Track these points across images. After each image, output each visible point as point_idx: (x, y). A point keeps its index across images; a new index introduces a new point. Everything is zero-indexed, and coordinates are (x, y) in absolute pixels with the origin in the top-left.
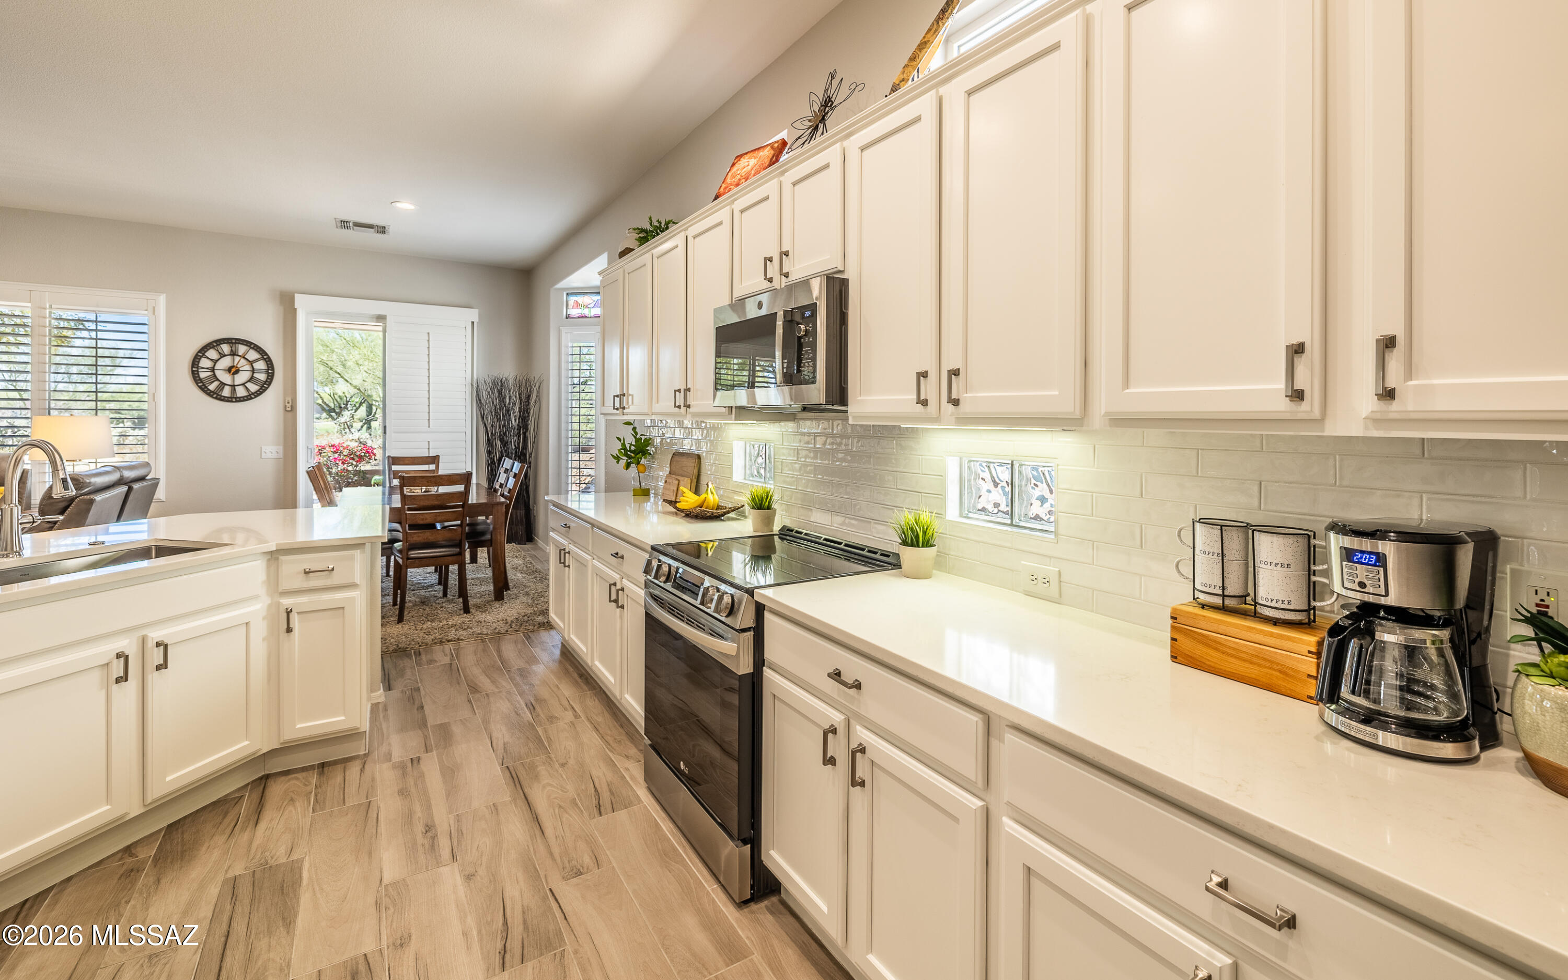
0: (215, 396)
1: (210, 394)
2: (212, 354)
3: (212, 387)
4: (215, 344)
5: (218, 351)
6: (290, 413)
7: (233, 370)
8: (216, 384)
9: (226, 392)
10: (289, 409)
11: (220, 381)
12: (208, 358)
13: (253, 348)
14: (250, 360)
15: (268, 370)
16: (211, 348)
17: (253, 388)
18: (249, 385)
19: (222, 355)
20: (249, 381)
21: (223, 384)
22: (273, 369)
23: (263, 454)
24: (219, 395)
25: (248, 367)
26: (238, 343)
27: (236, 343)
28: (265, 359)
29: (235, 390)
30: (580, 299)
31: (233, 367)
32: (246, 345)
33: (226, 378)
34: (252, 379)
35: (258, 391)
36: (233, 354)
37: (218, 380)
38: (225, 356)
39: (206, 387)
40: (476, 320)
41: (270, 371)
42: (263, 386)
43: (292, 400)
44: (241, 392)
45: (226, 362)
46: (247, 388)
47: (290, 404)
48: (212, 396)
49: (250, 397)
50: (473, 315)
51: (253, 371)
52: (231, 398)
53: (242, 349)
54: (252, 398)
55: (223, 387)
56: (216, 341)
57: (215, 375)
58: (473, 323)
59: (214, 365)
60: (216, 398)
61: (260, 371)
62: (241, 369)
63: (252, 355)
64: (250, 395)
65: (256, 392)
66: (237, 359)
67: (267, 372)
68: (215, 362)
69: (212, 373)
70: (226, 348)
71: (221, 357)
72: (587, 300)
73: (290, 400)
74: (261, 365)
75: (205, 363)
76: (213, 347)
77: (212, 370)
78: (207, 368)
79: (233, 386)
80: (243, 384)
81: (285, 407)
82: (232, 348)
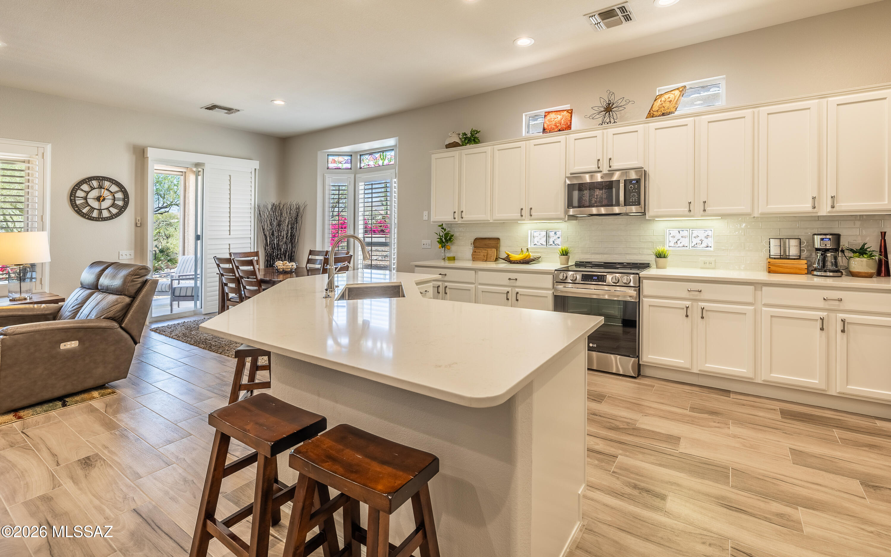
0: (87, 217)
1: (83, 215)
2: (85, 187)
3: (85, 211)
4: (87, 181)
5: (90, 185)
6: (139, 228)
7: (102, 199)
8: (88, 208)
9: (95, 214)
10: (138, 225)
11: (90, 206)
12: (82, 190)
13: (114, 184)
14: (112, 191)
15: (125, 198)
16: (84, 183)
17: (114, 211)
18: (111, 209)
19: (93, 188)
20: (111, 206)
21: (93, 209)
22: (128, 198)
23: (120, 256)
24: (90, 216)
25: (110, 197)
26: (104, 180)
27: (102, 180)
28: (122, 191)
29: (101, 212)
30: (336, 158)
31: (101, 196)
32: (110, 181)
33: (95, 204)
34: (113, 205)
35: (118, 213)
36: (100, 187)
37: (89, 205)
38: (95, 188)
39: (81, 211)
40: (258, 167)
41: (126, 200)
42: (121, 209)
43: (141, 219)
44: (105, 214)
45: (94, 194)
46: (109, 211)
47: (140, 222)
48: (85, 217)
49: (112, 217)
50: (255, 164)
51: (114, 199)
52: (99, 218)
53: (107, 184)
54: (113, 218)
55: (93, 211)
56: (88, 178)
57: (87, 202)
58: (255, 169)
59: (87, 196)
60: (88, 219)
61: (119, 199)
62: (106, 198)
63: (114, 188)
64: (112, 216)
65: (116, 214)
66: (103, 190)
67: (124, 200)
68: (87, 193)
69: (85, 201)
70: (95, 183)
71: (92, 190)
72: (341, 159)
73: (139, 218)
74: (119, 195)
75: (80, 194)
76: (86, 183)
77: (86, 198)
78: (82, 197)
79: (100, 211)
80: (107, 209)
81: (136, 224)
82: (99, 183)
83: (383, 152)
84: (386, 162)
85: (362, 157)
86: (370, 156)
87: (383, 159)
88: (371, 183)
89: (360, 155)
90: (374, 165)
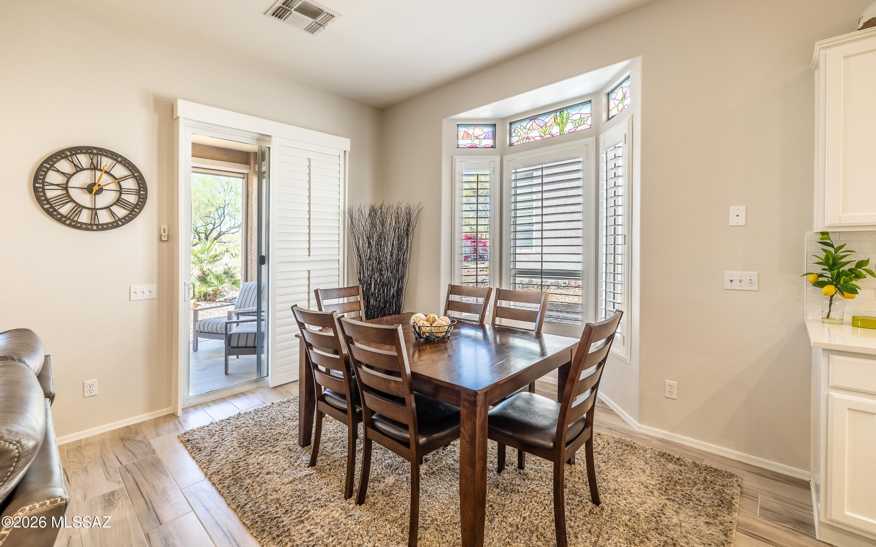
0: (68, 222)
1: (61, 219)
2: (64, 165)
3: (64, 210)
4: (69, 154)
5: (73, 162)
6: (165, 244)
7: (96, 188)
8: (70, 206)
9: (84, 217)
10: (164, 239)
11: (75, 202)
12: (58, 171)
13: (120, 162)
14: (117, 177)
15: (139, 190)
16: (63, 158)
17: (121, 212)
18: (115, 209)
19: (79, 169)
20: (115, 204)
21: (80, 207)
22: (146, 190)
23: (133, 294)
24: (74, 221)
25: (113, 186)
26: (101, 155)
27: (97, 154)
28: (135, 177)
29: (96, 214)
30: (470, 130)
31: (95, 184)
32: (111, 158)
33: (85, 199)
34: (119, 202)
35: (127, 216)
36: (94, 168)
37: (73, 201)
38: (83, 169)
39: (55, 210)
40: (348, 149)
41: (142, 192)
42: (133, 210)
43: (168, 228)
44: (104, 217)
45: (84, 178)
46: (111, 211)
47: (167, 233)
48: (64, 223)
49: (116, 224)
50: (345, 144)
51: (121, 191)
52: (91, 225)
53: (106, 162)
54: (118, 226)
55: (80, 211)
56: (70, 150)
57: (68, 195)
58: (345, 151)
59: (68, 182)
60: (70, 225)
61: (129, 192)
62: (104, 188)
63: (120, 171)
64: (116, 222)
65: (124, 218)
66: (98, 173)
67: (138, 192)
68: (69, 177)
69: (65, 192)
70: (84, 160)
71: (77, 172)
72: (476, 131)
73: (166, 227)
74: (130, 184)
75: (53, 177)
76: (66, 157)
77: (65, 187)
78: (58, 185)
79: (94, 210)
80: (108, 208)
81: (161, 236)
82: (92, 159)
83: (561, 110)
84: (569, 127)
85: (514, 126)
86: (532, 122)
87: (562, 124)
88: (540, 166)
89: (511, 124)
90: (541, 136)
